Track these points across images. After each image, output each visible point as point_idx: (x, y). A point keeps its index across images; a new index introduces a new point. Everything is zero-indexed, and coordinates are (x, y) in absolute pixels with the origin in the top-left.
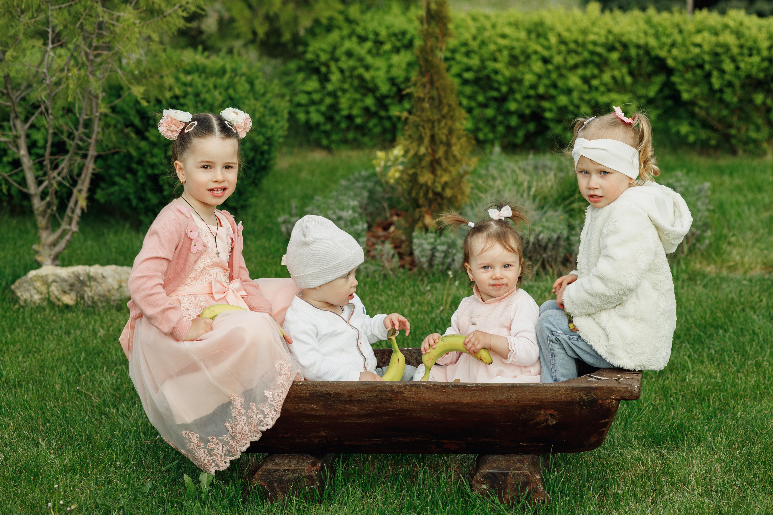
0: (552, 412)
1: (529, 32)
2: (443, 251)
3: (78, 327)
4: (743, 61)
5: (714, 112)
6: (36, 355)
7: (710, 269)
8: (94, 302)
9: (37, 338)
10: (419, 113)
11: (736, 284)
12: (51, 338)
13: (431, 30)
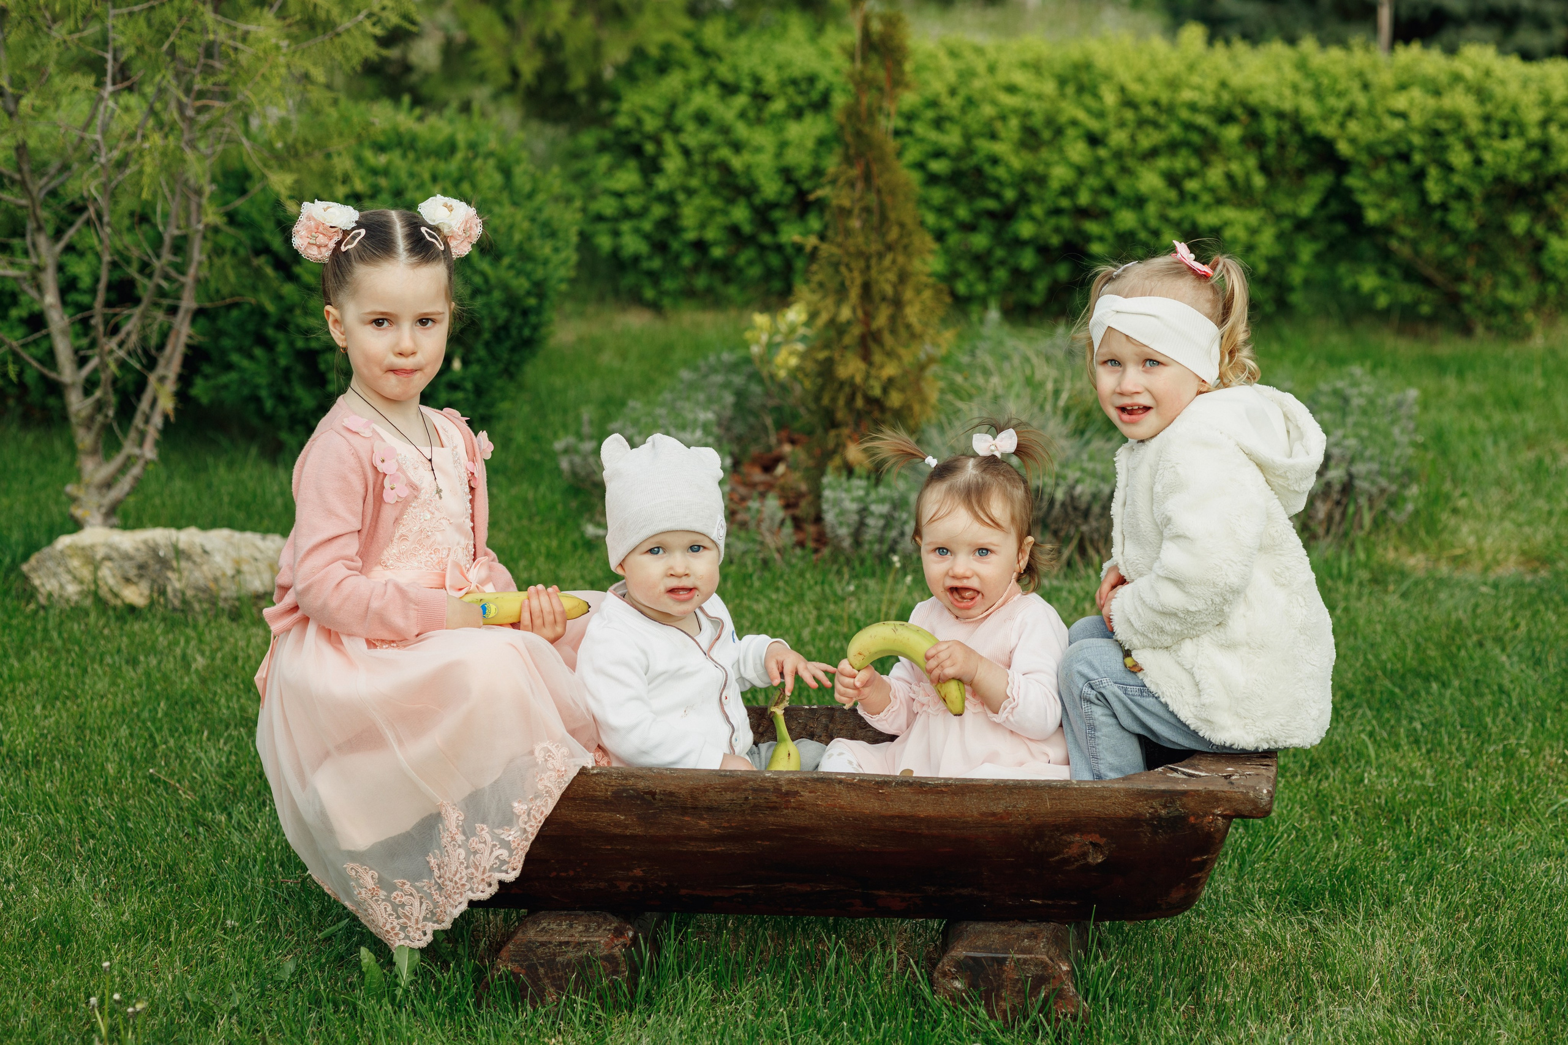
0: (1095, 838)
1: (1062, 82)
2: (882, 516)
3: (153, 650)
4: (1489, 147)
5: (1428, 249)
6: (69, 703)
7: (1416, 562)
8: (185, 602)
9: (72, 671)
10: (840, 239)
11: (1466, 593)
12: (100, 672)
13: (869, 73)
